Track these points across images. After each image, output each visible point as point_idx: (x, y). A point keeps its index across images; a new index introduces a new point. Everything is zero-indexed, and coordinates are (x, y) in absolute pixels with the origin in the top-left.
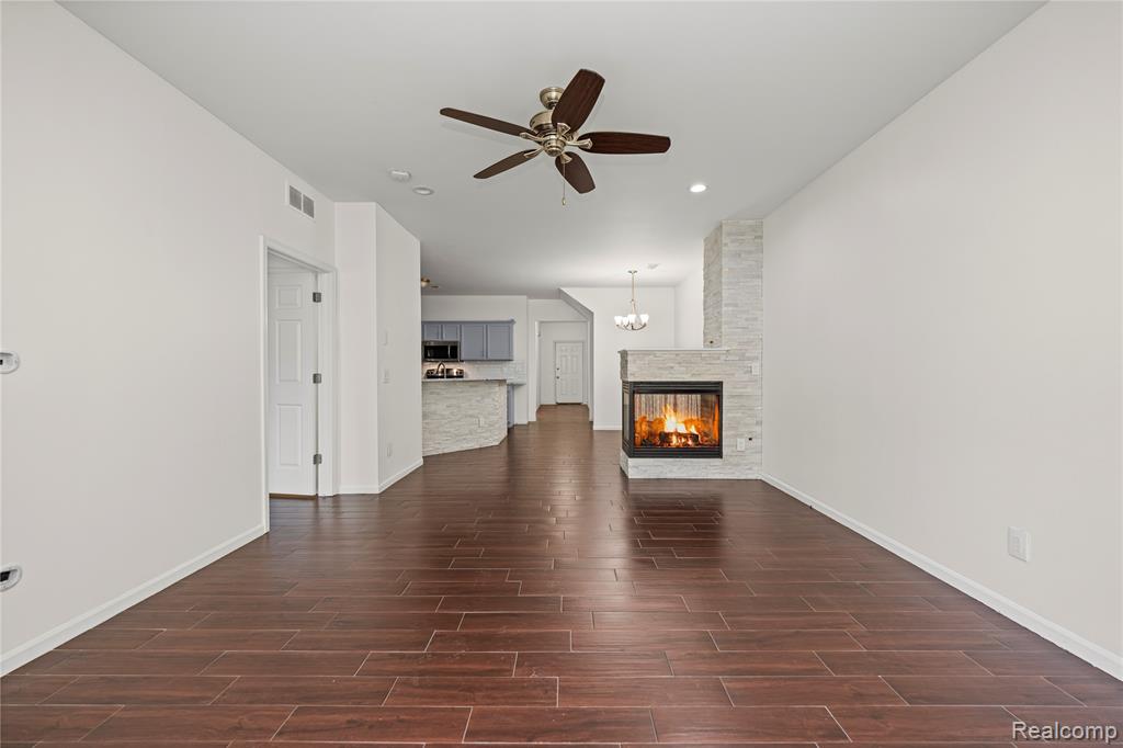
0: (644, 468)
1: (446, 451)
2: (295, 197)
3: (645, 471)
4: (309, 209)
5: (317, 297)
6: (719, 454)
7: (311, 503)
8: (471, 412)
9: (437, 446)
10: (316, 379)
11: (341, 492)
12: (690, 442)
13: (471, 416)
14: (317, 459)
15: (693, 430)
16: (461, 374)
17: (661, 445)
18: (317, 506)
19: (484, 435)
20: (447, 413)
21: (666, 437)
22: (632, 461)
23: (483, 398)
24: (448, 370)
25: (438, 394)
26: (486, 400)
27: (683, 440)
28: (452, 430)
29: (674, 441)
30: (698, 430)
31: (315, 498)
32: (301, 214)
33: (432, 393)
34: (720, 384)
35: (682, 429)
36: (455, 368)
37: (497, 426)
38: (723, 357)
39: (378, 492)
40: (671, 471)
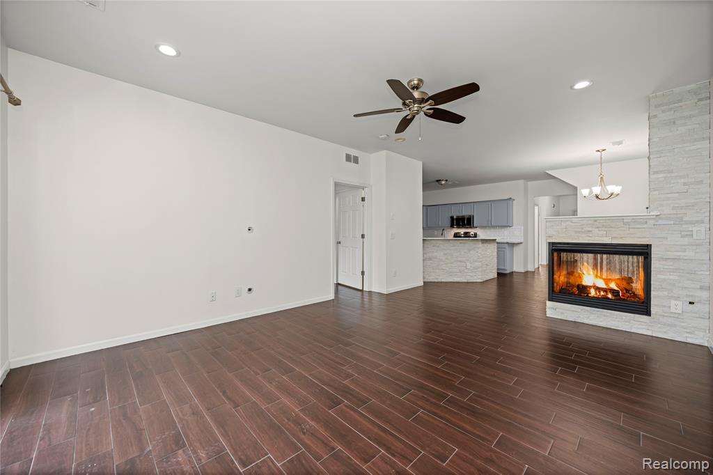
0: (561, 311)
1: (443, 281)
2: (348, 158)
3: (562, 313)
4: (356, 160)
5: (363, 199)
6: (647, 312)
7: (360, 293)
8: (460, 259)
9: (437, 277)
10: (363, 236)
11: (373, 290)
12: (610, 296)
13: (460, 261)
14: (363, 273)
15: (613, 286)
16: (475, 235)
17: (579, 295)
18: (363, 295)
19: (470, 274)
20: (444, 258)
21: (583, 289)
22: (549, 304)
23: (469, 250)
24: (467, 233)
25: (438, 247)
26: (471, 252)
27: (602, 293)
28: (447, 269)
29: (593, 293)
30: (618, 285)
31: (362, 291)
32: (352, 165)
33: (434, 246)
34: (648, 247)
35: (601, 284)
36: (472, 231)
37: (480, 269)
38: (652, 222)
39: (385, 293)
40: (588, 318)
